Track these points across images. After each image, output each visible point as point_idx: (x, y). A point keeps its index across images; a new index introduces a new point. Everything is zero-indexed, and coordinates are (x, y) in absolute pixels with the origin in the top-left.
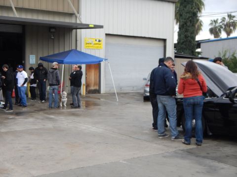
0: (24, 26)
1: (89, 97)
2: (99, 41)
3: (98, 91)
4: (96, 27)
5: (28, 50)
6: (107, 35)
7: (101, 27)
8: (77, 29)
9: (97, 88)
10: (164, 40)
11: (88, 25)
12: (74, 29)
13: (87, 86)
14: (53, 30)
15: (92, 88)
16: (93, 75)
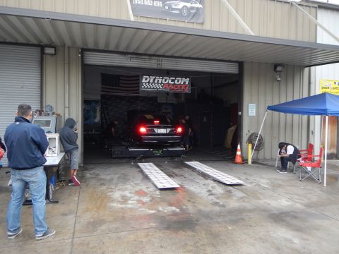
8: (310, 66)
12: (307, 66)
14: (280, 68)
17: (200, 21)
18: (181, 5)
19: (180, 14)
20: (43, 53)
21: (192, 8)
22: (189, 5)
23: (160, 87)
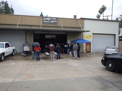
0: (67, 32)
1: (86, 54)
2: (90, 36)
3: (90, 52)
4: (87, 31)
5: (68, 39)
6: (93, 34)
7: (89, 31)
8: (83, 32)
9: (89, 51)
10: (115, 35)
11: (85, 31)
13: (86, 50)
14: (75, 33)
15: (88, 51)
16: (88, 47)
17: (57, 24)
18: (53, 22)
19: (52, 23)
20: (26, 32)
21: (55, 22)
22: (54, 21)
23: (49, 37)
